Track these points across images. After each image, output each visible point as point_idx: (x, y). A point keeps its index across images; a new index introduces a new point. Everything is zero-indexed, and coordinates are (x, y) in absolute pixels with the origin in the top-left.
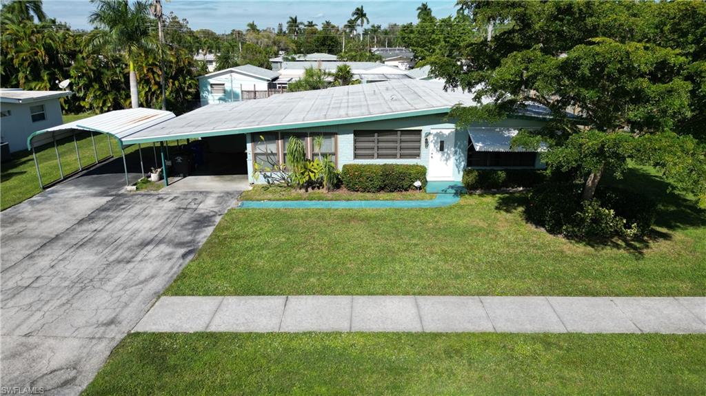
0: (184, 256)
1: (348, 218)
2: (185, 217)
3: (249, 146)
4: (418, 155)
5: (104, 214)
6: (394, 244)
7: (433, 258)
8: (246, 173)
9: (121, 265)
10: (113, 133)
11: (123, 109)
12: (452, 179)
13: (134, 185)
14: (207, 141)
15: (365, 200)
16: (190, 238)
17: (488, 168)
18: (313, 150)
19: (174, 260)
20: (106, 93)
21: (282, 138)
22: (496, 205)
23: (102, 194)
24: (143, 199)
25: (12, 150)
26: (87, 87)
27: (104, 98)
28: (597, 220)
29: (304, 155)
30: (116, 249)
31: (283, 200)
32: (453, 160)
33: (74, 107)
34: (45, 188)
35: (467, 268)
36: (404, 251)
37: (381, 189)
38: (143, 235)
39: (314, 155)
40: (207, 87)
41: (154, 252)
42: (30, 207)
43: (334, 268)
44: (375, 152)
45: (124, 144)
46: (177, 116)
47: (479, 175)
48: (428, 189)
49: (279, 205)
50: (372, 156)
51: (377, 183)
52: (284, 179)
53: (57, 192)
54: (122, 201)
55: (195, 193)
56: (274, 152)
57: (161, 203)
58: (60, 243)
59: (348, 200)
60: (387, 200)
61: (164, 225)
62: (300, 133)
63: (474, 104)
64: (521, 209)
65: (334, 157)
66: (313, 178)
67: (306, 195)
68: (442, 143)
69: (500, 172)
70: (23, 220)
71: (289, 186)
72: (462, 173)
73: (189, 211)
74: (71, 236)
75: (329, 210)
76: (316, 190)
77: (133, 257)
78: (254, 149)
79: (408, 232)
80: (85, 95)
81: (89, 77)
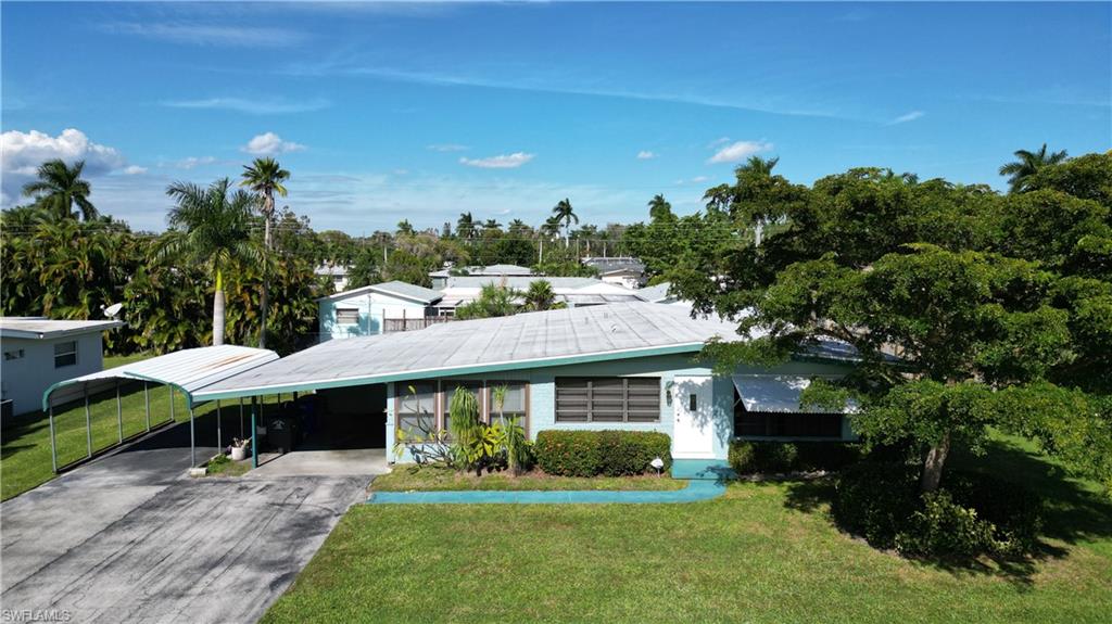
0: (274, 585)
1: (545, 521)
2: (281, 519)
3: (391, 402)
4: (656, 417)
5: (150, 514)
6: (622, 565)
7: (686, 590)
8: (384, 446)
9: (168, 601)
10: (179, 383)
11: (199, 346)
12: (712, 456)
13: (204, 466)
14: (326, 396)
15: (573, 489)
16: (285, 554)
17: (769, 439)
18: (491, 408)
19: (257, 592)
20: (174, 324)
21: (444, 389)
22: (786, 499)
23: (151, 481)
24: (215, 489)
25: (17, 410)
26: (146, 315)
27: (171, 331)
28: (949, 525)
29: (477, 416)
30: (163, 573)
31: (440, 490)
32: (711, 427)
33: (123, 344)
34: (59, 472)
35: (743, 606)
36: (638, 577)
37: (599, 471)
38: (210, 549)
39: (492, 416)
40: (330, 314)
41: (225, 579)
42: (31, 503)
43: (522, 607)
44: (589, 411)
45: (194, 400)
46: (281, 357)
47: (755, 450)
48: (675, 471)
49: (434, 497)
50: (583, 418)
51: (593, 461)
52: (443, 455)
53: (77, 478)
54: (181, 493)
55: (299, 478)
56: (429, 411)
57: (244, 496)
58: (73, 562)
59: (546, 489)
60: (609, 489)
61: (246, 532)
62: (472, 381)
63: (740, 338)
64: (825, 507)
65: (522, 419)
66: (490, 454)
67: (478, 482)
68: (693, 397)
69: (787, 446)
70: (17, 524)
71: (451, 466)
72: (727, 447)
73: (288, 509)
74: (92, 552)
75: (514, 506)
76: (495, 473)
77: (189, 588)
78: (398, 406)
79: (644, 545)
80: (143, 327)
81: (152, 300)
